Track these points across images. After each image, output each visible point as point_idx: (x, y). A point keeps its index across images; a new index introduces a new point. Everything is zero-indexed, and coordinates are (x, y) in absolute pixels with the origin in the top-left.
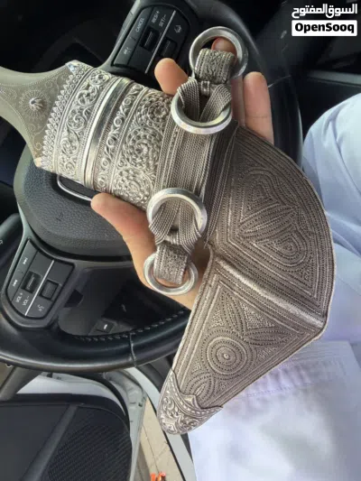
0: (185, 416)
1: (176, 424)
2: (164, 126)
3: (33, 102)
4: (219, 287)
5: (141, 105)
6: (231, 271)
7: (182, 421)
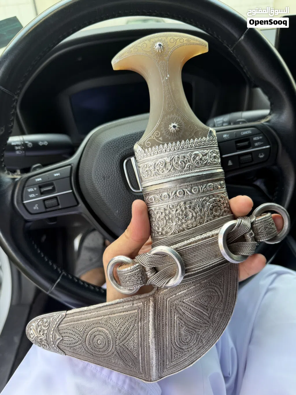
0: (46, 340)
1: (38, 337)
2: (211, 220)
3: (174, 127)
4: (136, 311)
5: (214, 197)
6: (151, 313)
7: (41, 339)
